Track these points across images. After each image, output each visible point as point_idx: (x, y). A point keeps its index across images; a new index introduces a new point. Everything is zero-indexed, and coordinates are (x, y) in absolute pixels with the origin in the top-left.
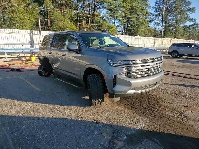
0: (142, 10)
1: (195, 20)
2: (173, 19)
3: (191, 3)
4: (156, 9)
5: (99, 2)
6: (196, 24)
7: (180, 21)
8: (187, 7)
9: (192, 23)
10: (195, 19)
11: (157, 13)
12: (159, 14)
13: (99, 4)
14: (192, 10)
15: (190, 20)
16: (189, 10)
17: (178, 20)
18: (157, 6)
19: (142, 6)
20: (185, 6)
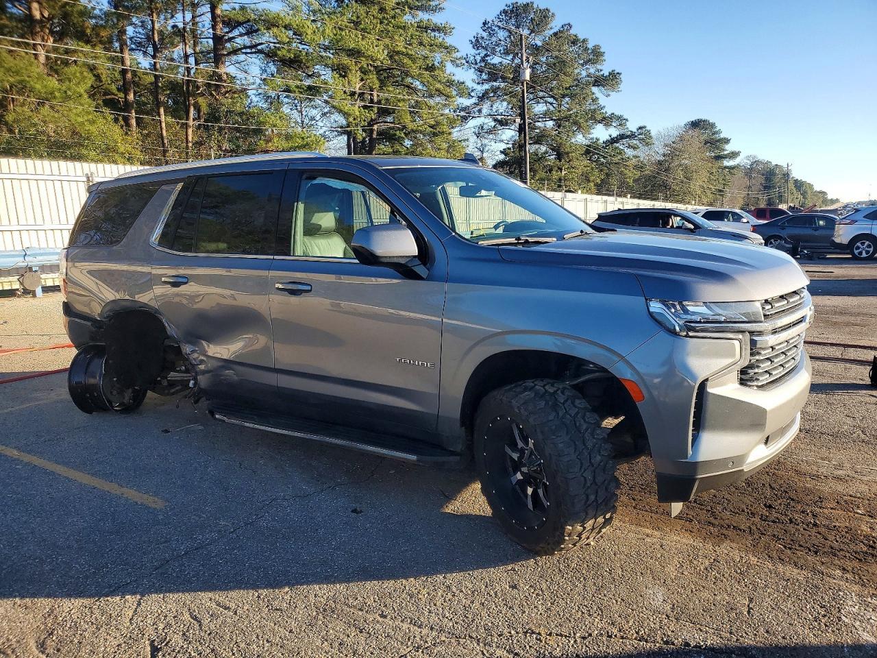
0: (431, 68)
1: (621, 120)
2: (546, 114)
3: (602, 54)
4: (480, 71)
5: (239, 24)
6: (628, 137)
7: (575, 123)
8: (592, 71)
9: (614, 132)
10: (619, 118)
11: (486, 86)
12: (495, 90)
13: (236, 32)
14: (610, 81)
15: (607, 121)
16: (599, 81)
17: (567, 118)
18: (483, 60)
19: (426, 52)
20: (583, 65)
